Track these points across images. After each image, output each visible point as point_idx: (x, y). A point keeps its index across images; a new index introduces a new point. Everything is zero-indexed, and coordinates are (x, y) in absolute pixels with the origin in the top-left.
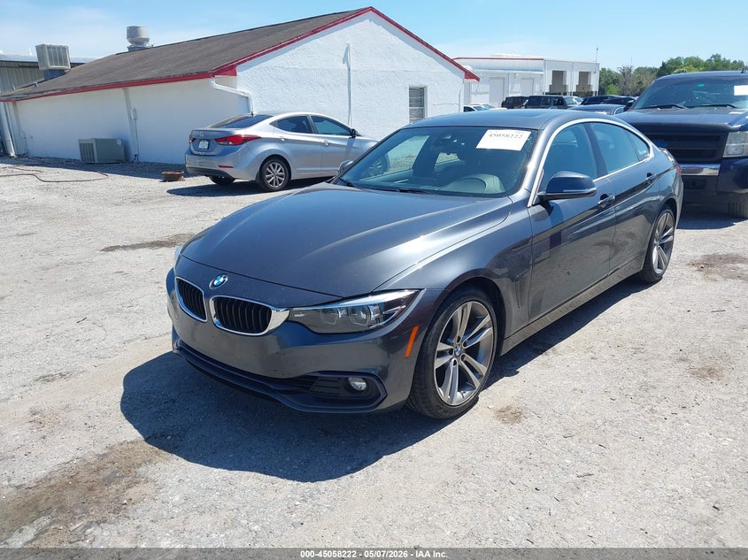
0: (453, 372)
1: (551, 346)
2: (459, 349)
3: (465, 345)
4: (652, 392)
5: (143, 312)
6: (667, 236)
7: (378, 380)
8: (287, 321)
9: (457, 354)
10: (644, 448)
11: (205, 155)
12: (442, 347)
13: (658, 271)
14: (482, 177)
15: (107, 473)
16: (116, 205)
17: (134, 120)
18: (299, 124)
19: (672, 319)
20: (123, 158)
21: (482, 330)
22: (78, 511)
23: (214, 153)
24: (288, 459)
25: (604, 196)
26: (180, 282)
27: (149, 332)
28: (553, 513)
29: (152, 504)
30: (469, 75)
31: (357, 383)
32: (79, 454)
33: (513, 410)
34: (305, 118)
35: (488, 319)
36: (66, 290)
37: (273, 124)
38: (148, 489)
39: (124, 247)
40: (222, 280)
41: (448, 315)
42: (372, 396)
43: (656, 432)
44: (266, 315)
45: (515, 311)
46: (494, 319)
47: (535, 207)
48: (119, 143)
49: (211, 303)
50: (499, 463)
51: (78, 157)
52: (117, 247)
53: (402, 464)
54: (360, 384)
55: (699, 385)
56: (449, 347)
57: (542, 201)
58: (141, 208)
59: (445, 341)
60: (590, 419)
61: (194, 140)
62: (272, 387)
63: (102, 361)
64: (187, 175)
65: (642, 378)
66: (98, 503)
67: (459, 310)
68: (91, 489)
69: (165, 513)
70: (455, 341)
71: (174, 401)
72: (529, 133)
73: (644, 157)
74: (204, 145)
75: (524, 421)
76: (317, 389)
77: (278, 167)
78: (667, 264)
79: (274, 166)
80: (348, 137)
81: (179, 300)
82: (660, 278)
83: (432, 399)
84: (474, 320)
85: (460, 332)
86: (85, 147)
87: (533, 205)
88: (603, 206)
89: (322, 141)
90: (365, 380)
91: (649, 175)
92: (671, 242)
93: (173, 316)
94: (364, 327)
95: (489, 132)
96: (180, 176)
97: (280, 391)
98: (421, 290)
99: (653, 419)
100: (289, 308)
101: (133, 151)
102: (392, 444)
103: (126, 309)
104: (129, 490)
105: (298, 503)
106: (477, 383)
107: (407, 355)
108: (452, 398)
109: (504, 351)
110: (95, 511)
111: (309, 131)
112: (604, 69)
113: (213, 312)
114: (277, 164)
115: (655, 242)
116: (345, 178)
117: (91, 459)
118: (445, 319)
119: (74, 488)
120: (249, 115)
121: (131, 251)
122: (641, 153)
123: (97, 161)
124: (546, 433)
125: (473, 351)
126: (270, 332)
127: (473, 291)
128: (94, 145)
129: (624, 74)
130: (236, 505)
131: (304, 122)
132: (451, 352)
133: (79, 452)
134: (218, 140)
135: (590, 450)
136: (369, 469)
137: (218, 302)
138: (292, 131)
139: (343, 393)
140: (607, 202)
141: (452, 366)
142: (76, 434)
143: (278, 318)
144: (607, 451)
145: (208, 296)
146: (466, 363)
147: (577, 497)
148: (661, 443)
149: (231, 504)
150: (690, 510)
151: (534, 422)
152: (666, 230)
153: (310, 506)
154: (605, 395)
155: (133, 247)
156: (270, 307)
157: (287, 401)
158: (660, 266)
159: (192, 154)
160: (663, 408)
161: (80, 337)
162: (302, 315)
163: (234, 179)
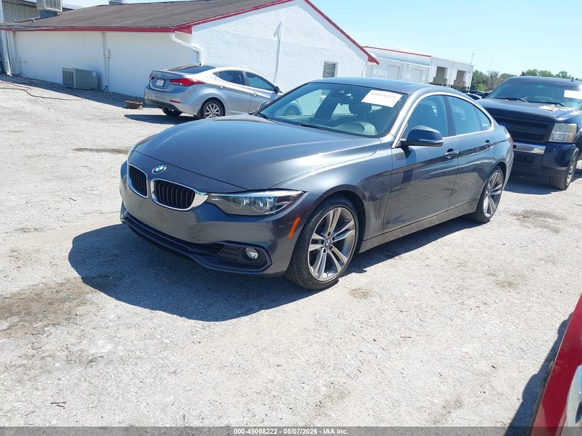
0: (322, 257)
1: (398, 254)
2: (329, 242)
3: (333, 239)
4: (465, 292)
5: (101, 195)
6: (497, 190)
7: (267, 252)
8: (205, 202)
9: (327, 244)
10: (452, 325)
11: (161, 91)
12: (315, 236)
13: (487, 215)
14: (362, 123)
15: (63, 295)
16: (88, 120)
17: (107, 58)
18: (235, 77)
19: (491, 248)
20: (96, 87)
21: (347, 230)
22: (40, 316)
23: (167, 90)
24: (196, 302)
25: (450, 150)
26: (131, 167)
27: (103, 209)
28: (378, 356)
29: (94, 318)
30: (371, 59)
31: (251, 253)
32: (44, 281)
33: (363, 291)
34: (240, 73)
35: (352, 223)
36: (43, 173)
37: (215, 74)
38: (93, 309)
39: (91, 150)
40: (161, 168)
41: (323, 214)
42: (261, 264)
43: (463, 317)
44: (190, 196)
45: (373, 222)
46: (357, 224)
47: (397, 149)
48: (94, 75)
49: (152, 184)
50: (347, 322)
51: (61, 82)
52: (86, 149)
53: (277, 314)
54: (254, 254)
55: (500, 292)
56: (322, 238)
57: (403, 145)
58: (106, 125)
59: (319, 233)
60: (417, 303)
61: (153, 78)
62: (190, 249)
63: (67, 224)
64: (145, 105)
65: (461, 282)
66: (55, 313)
67: (331, 212)
68: (51, 304)
69: (103, 325)
70: (326, 235)
71: (117, 256)
72: (401, 96)
73: (486, 128)
74: (160, 83)
75: (369, 298)
76: (222, 254)
77: (216, 107)
78: (494, 211)
79: (212, 106)
80: (272, 92)
81: (129, 181)
82: (488, 220)
83: (305, 273)
84: (342, 222)
85: (331, 229)
86: (67, 75)
87: (396, 147)
88: (449, 157)
89: (252, 92)
90: (258, 252)
91: (487, 141)
92: (500, 195)
93: (123, 193)
94: (260, 213)
95: (372, 91)
96: (139, 105)
97: (195, 253)
98: (305, 192)
99: (462, 308)
100: (208, 193)
101: (105, 83)
102: (272, 301)
103: (88, 192)
104: (79, 307)
105: (199, 329)
106: (339, 268)
107: (290, 237)
108: (319, 276)
109: (362, 250)
110: (52, 317)
111: (242, 82)
112: (477, 71)
113: (152, 189)
114: (215, 105)
115: (487, 192)
116: (262, 113)
117: (52, 285)
118: (320, 217)
119: (38, 301)
120: (198, 65)
121: (95, 153)
122: (484, 125)
123: (75, 86)
124: (385, 308)
125: (339, 245)
126: (193, 209)
127: (343, 201)
128: (74, 72)
129: (492, 77)
130: (154, 326)
131: (240, 76)
132: (322, 242)
133: (44, 279)
134: (172, 80)
135: (413, 322)
136: (254, 315)
137: (157, 183)
138: (230, 81)
139: (241, 259)
140: (452, 154)
141: (322, 253)
142: (43, 268)
143: (199, 199)
144: (425, 324)
145: (150, 179)
146: (333, 252)
147: (398, 349)
148: (464, 324)
149: (150, 324)
150: (475, 366)
151: (377, 300)
152: (496, 185)
153: (208, 332)
154: (431, 290)
155: (98, 151)
156: (195, 191)
157: (199, 260)
158: (489, 211)
159: (151, 89)
160: (471, 302)
161: (51, 206)
162: (217, 199)
163: (181, 113)
